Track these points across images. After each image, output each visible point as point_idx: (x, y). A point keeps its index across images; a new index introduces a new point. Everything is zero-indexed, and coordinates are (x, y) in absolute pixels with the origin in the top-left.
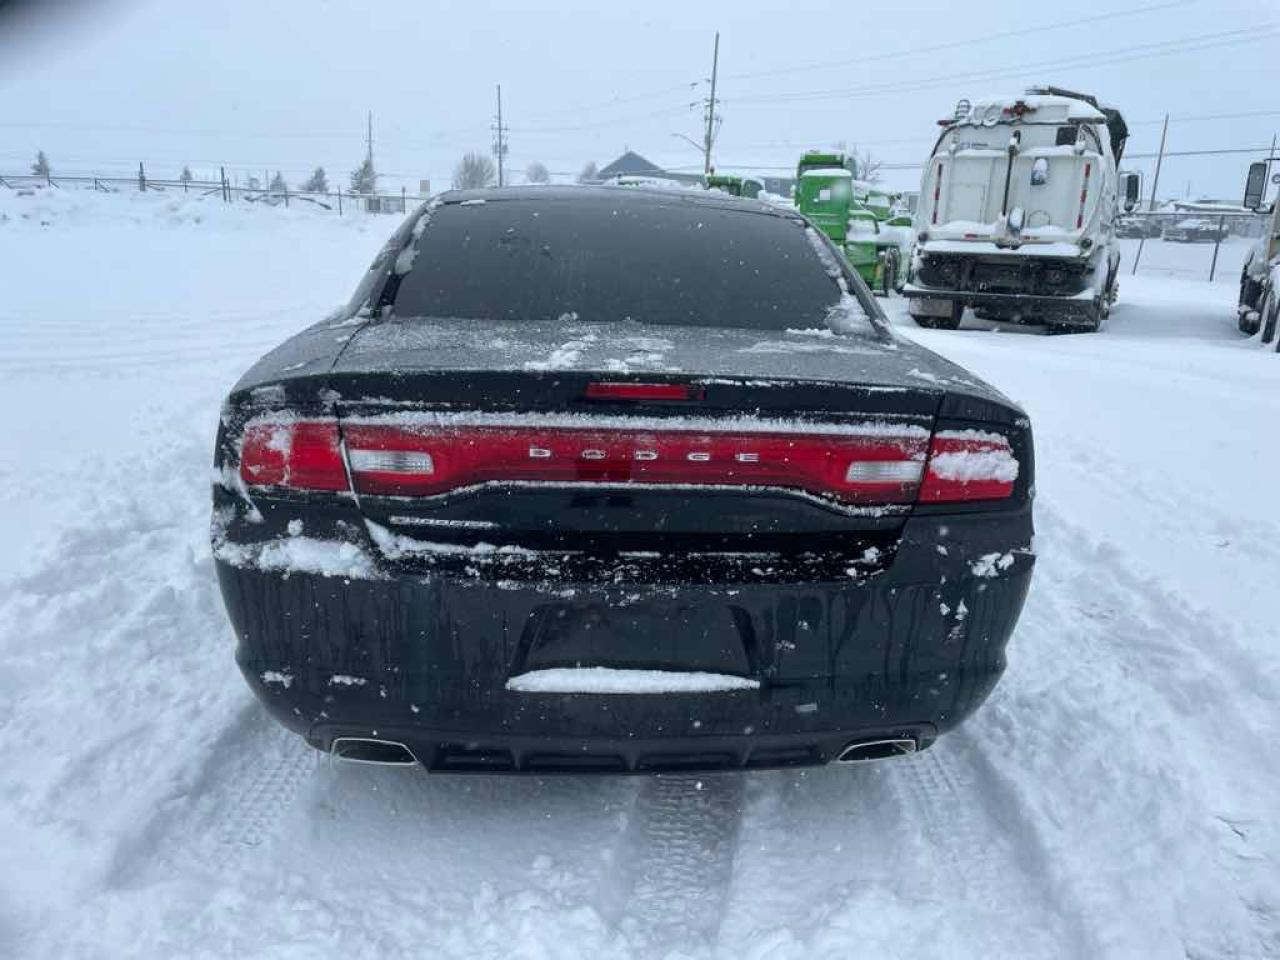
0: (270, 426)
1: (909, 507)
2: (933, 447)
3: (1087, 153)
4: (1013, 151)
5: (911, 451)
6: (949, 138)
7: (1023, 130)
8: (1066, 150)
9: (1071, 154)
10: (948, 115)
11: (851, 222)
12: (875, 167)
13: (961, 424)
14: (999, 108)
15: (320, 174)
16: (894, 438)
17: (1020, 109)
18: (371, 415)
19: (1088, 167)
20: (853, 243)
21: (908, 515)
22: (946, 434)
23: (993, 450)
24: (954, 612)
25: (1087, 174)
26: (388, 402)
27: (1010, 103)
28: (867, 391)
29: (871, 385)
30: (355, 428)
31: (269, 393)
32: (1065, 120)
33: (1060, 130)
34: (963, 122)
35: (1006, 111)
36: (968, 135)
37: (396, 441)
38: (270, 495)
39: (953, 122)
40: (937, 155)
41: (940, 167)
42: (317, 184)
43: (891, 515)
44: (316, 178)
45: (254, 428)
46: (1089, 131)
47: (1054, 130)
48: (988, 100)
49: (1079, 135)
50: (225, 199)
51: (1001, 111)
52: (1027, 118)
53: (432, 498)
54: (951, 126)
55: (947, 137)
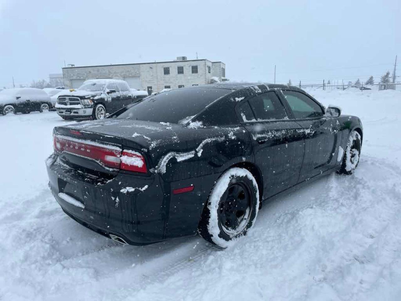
1: (119, 170)
2: (122, 153)
5: (116, 154)
13: (129, 148)
15: (372, 78)
16: (113, 150)
21: (118, 172)
22: (125, 151)
23: (136, 157)
24: (115, 199)
28: (105, 136)
29: (106, 135)
42: (370, 82)
43: (114, 171)
44: (370, 80)
50: (323, 89)
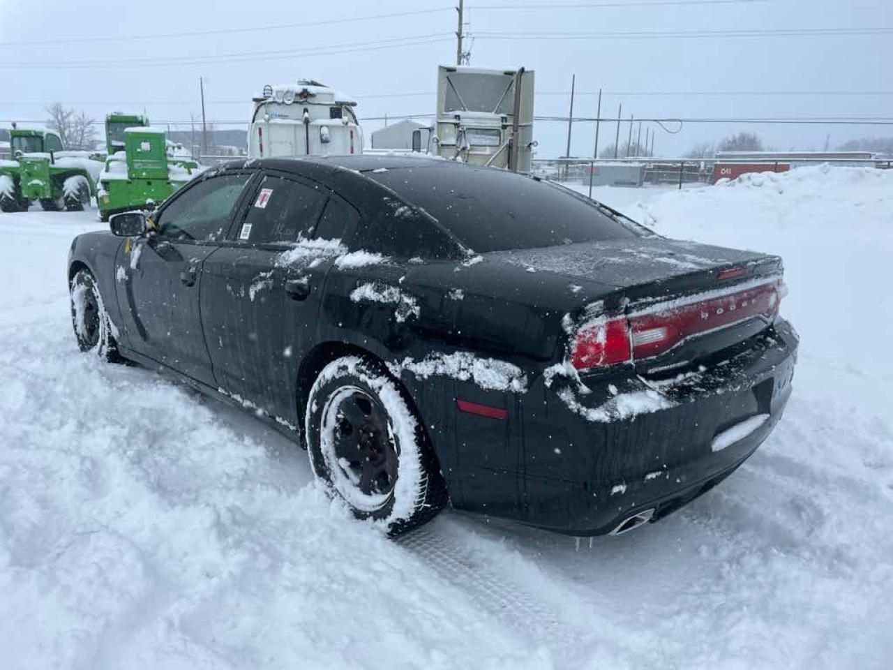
0: (594, 328)
3: (350, 124)
4: (307, 121)
6: (262, 110)
7: (309, 107)
8: (337, 121)
9: (341, 124)
10: (259, 95)
11: (170, 166)
12: (89, 123)
14: (292, 92)
17: (306, 94)
18: (641, 309)
19: (352, 132)
20: (174, 182)
25: (352, 137)
26: (650, 299)
27: (299, 89)
30: (635, 319)
31: (595, 306)
32: (334, 103)
33: (331, 109)
34: (270, 100)
35: (297, 95)
36: (274, 109)
37: (652, 322)
38: (590, 374)
39: (263, 100)
40: (255, 122)
41: (260, 129)
45: (585, 331)
46: (349, 110)
47: (327, 110)
48: (284, 87)
49: (343, 112)
51: (294, 94)
52: (310, 100)
53: (664, 353)
54: (262, 102)
55: (260, 111)
